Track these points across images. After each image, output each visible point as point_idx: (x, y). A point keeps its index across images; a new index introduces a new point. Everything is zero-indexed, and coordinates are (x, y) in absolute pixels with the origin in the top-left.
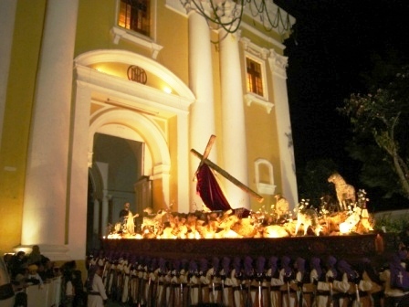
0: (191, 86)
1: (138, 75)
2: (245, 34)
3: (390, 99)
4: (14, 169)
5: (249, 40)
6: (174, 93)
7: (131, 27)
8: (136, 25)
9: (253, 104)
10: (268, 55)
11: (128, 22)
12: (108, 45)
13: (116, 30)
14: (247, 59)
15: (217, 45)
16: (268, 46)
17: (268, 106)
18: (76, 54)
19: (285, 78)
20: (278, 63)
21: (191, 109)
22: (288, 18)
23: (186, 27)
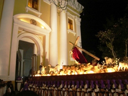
0: (50, 27)
1: (34, 22)
2: (68, 11)
3: (111, 33)
5: (69, 13)
6: (45, 28)
7: (32, 7)
8: (34, 6)
9: (70, 33)
10: (75, 18)
11: (31, 5)
12: (24, 12)
13: (27, 8)
14: (69, 19)
15: (59, 14)
16: (75, 15)
17: (74, 34)
18: (14, 15)
19: (80, 25)
20: (78, 20)
21: (50, 33)
22: (82, 7)
23: (50, 8)
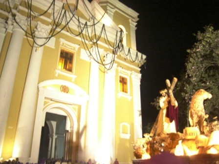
2: (119, 65)
4: (12, 128)
5: (121, 68)
6: (81, 96)
7: (64, 68)
8: (66, 66)
9: (121, 97)
10: (131, 74)
11: (63, 66)
12: (53, 77)
13: (57, 71)
14: (120, 77)
16: (132, 69)
17: (129, 98)
19: (140, 84)
20: (137, 77)
22: (142, 56)
23: (89, 67)
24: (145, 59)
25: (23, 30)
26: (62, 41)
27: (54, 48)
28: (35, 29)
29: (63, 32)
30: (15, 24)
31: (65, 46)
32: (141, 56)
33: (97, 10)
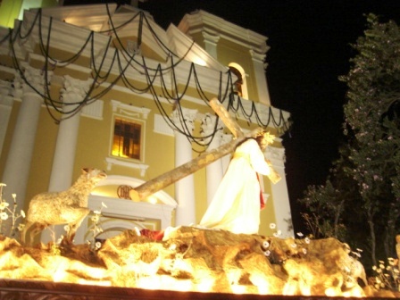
1: (126, 192)
6: (160, 202)
7: (124, 154)
8: (128, 151)
11: (121, 150)
13: (108, 160)
20: (275, 155)
22: (281, 114)
23: (173, 146)
24: (289, 119)
25: (38, 93)
26: (116, 104)
27: (101, 119)
28: (63, 90)
29: (115, 87)
30: (25, 86)
31: (123, 114)
32: (279, 115)
33: (178, 39)
